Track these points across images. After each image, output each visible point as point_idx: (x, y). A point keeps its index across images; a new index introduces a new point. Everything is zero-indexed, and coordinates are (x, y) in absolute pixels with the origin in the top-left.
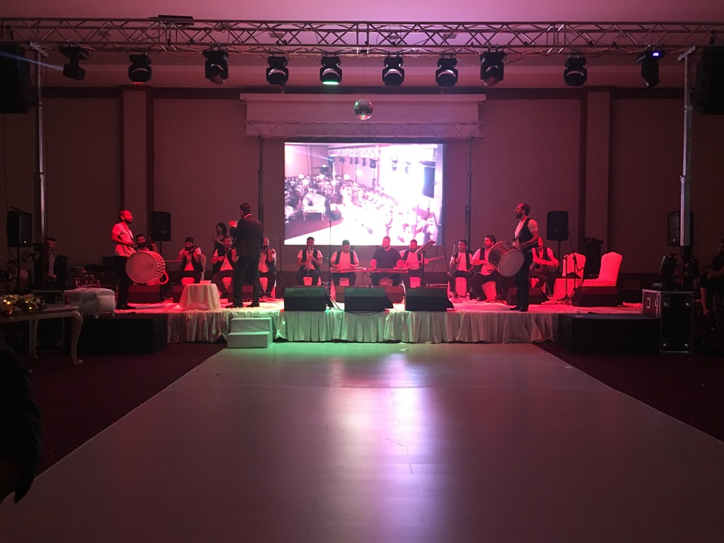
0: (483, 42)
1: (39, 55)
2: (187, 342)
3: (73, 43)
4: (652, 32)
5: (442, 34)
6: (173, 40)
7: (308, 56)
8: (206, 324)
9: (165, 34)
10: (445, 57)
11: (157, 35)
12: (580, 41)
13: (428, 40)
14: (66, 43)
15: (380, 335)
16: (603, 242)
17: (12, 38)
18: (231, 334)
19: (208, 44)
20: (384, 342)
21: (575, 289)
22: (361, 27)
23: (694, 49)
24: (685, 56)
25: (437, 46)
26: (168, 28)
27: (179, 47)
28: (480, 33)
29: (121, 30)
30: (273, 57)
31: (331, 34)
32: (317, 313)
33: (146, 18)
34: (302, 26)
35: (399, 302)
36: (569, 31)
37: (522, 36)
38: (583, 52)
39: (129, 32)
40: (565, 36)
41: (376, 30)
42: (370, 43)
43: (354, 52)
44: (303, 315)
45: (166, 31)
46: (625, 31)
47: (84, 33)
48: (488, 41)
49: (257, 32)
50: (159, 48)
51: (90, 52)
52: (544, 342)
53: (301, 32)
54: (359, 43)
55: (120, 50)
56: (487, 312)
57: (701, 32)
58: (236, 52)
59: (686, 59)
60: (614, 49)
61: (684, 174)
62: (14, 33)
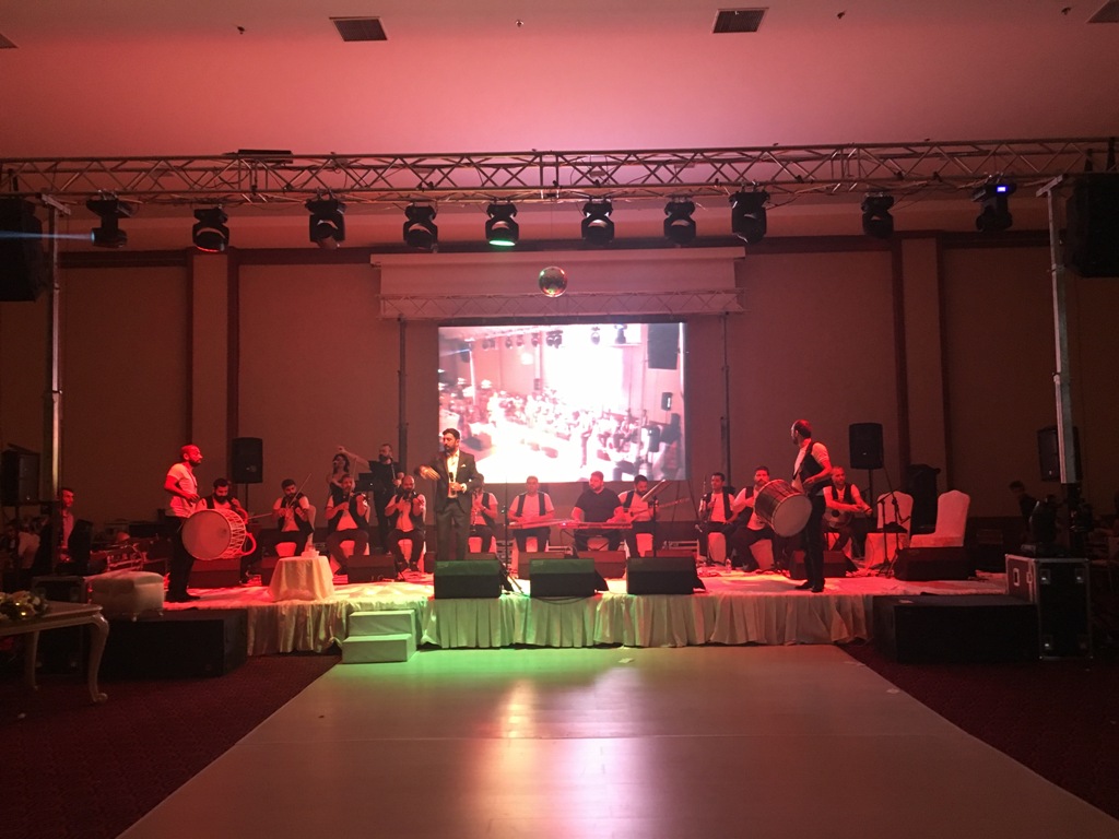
0: (733, 176)
1: (56, 213)
2: (279, 653)
3: (108, 194)
4: (994, 154)
5: (671, 167)
6: (261, 186)
7: (466, 204)
8: (310, 624)
9: (248, 177)
10: (677, 200)
11: (236, 179)
12: (883, 172)
13: (649, 176)
14: (97, 194)
15: (589, 635)
16: (938, 470)
17: (16, 189)
18: (350, 639)
19: (314, 192)
20: (595, 646)
21: (898, 551)
22: (546, 159)
23: (1060, 179)
24: (1047, 189)
25: (663, 184)
26: (253, 168)
27: (269, 195)
28: (730, 164)
29: (182, 173)
30: (413, 206)
31: (502, 171)
32: (487, 600)
33: (220, 154)
34: (457, 160)
35: (619, 576)
36: (865, 158)
37: (793, 166)
38: (888, 187)
39: (195, 176)
40: (860, 164)
41: (569, 163)
42: (560, 184)
43: (537, 196)
44: (464, 604)
45: (251, 173)
46: (952, 155)
47: (125, 178)
48: (742, 175)
49: (389, 171)
50: (241, 198)
51: (134, 207)
52: (852, 643)
53: (456, 169)
54: (544, 184)
55: (181, 202)
56: (759, 594)
57: (1069, 152)
58: (358, 201)
59: (1049, 194)
60: (937, 182)
61: (1059, 370)
62: (19, 181)
